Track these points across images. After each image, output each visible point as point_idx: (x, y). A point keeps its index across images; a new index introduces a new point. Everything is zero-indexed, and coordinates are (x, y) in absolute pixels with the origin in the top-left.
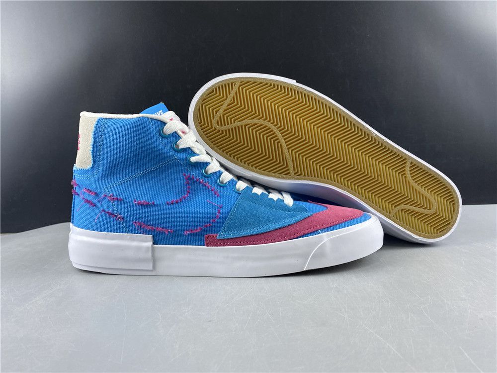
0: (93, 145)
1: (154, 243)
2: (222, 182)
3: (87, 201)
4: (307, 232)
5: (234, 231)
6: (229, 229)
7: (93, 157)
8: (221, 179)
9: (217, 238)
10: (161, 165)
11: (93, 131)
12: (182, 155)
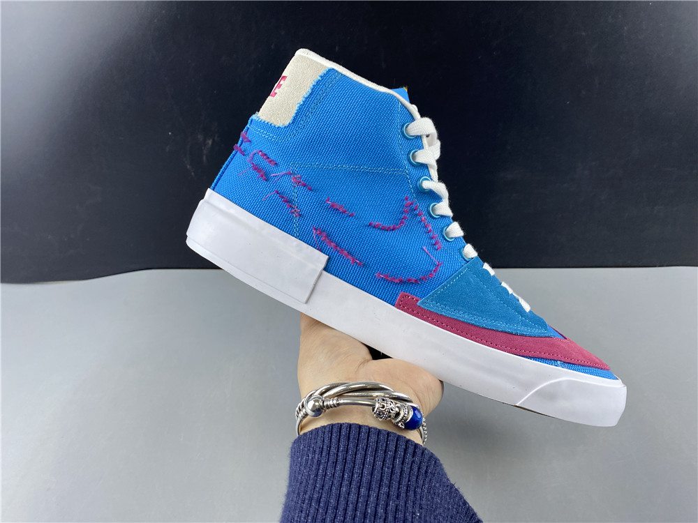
0: (307, 98)
1: (326, 269)
2: (447, 234)
3: (256, 168)
4: (543, 355)
5: (445, 305)
6: (440, 299)
7: (297, 114)
8: (448, 229)
9: (418, 304)
10: (381, 169)
11: (316, 80)
12: (414, 172)
